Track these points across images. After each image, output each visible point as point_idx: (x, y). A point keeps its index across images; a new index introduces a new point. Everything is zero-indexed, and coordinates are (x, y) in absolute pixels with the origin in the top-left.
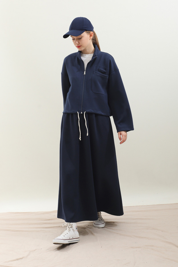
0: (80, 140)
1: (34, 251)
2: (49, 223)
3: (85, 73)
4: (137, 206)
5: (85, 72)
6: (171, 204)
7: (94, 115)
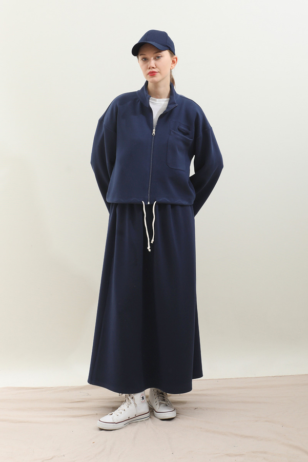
0: (150, 250)
1: (51, 459)
2: (79, 408)
3: (154, 133)
4: (237, 378)
5: (154, 130)
6: (299, 375)
7: (169, 207)
